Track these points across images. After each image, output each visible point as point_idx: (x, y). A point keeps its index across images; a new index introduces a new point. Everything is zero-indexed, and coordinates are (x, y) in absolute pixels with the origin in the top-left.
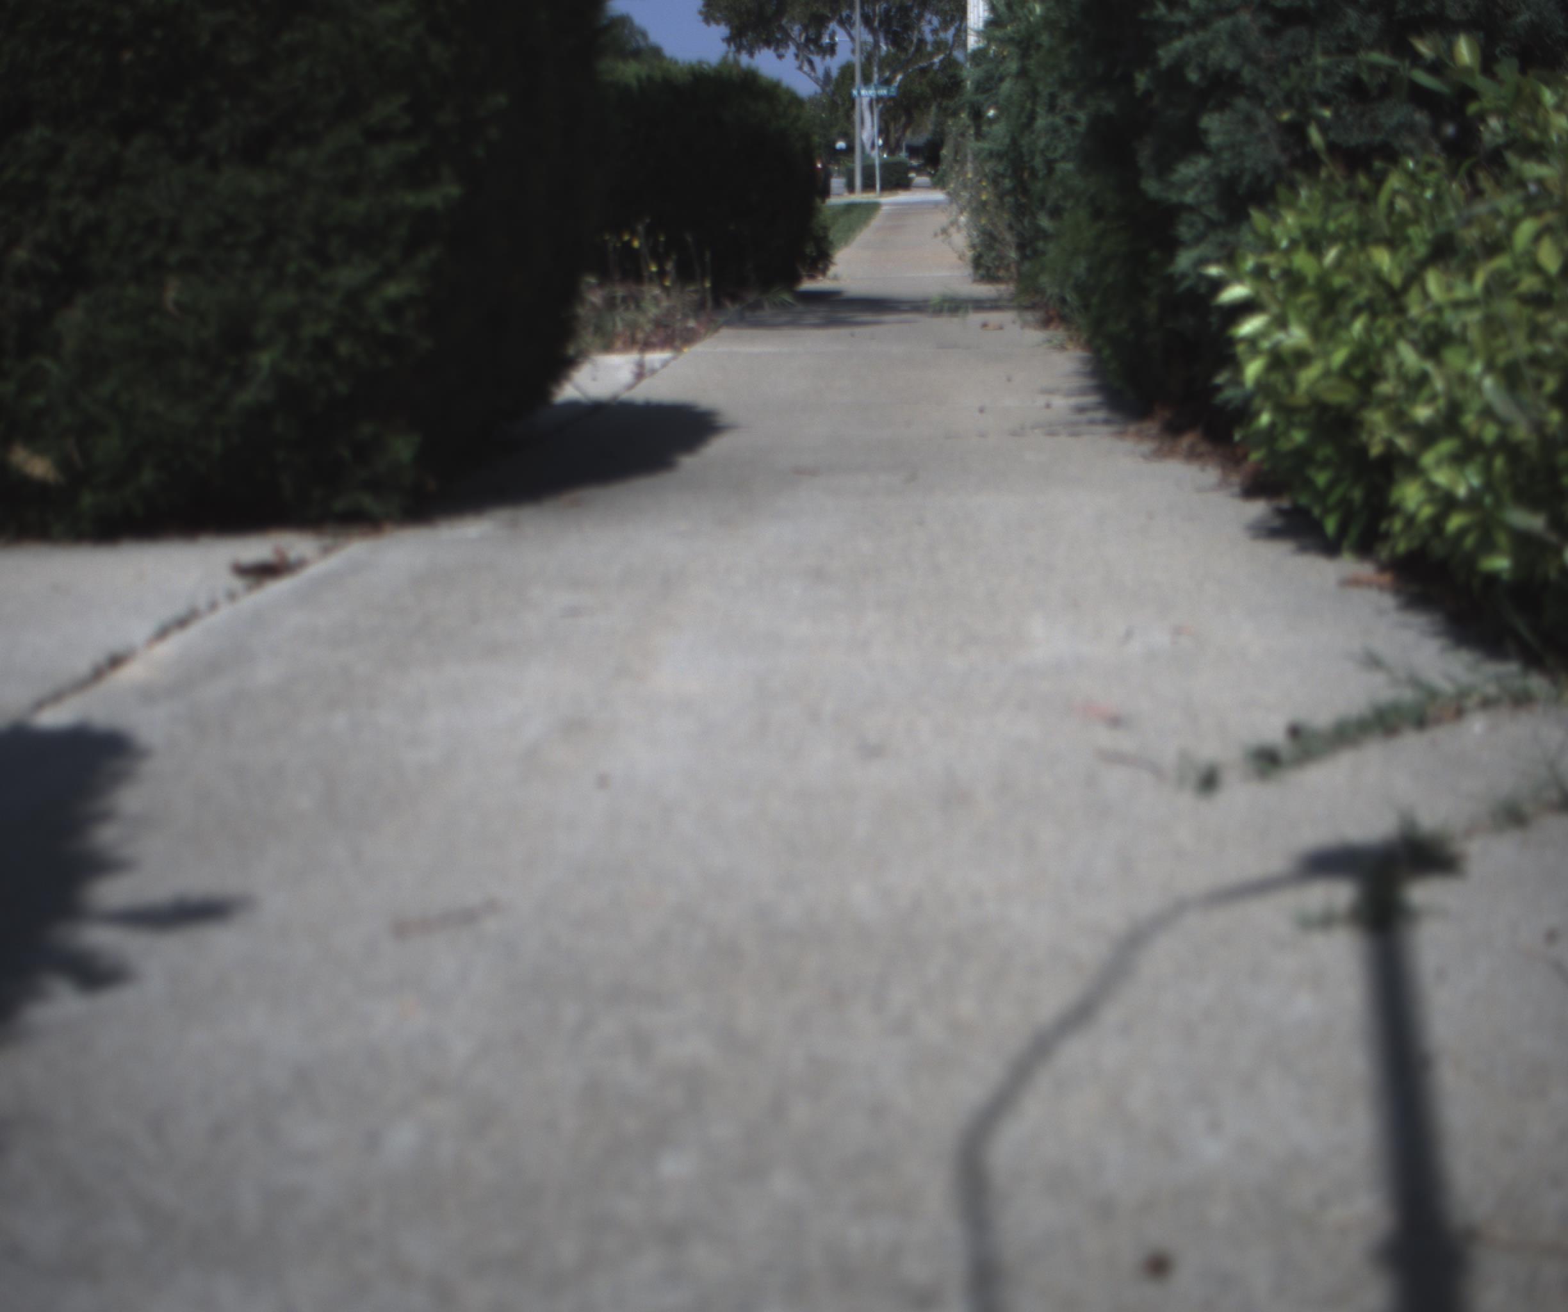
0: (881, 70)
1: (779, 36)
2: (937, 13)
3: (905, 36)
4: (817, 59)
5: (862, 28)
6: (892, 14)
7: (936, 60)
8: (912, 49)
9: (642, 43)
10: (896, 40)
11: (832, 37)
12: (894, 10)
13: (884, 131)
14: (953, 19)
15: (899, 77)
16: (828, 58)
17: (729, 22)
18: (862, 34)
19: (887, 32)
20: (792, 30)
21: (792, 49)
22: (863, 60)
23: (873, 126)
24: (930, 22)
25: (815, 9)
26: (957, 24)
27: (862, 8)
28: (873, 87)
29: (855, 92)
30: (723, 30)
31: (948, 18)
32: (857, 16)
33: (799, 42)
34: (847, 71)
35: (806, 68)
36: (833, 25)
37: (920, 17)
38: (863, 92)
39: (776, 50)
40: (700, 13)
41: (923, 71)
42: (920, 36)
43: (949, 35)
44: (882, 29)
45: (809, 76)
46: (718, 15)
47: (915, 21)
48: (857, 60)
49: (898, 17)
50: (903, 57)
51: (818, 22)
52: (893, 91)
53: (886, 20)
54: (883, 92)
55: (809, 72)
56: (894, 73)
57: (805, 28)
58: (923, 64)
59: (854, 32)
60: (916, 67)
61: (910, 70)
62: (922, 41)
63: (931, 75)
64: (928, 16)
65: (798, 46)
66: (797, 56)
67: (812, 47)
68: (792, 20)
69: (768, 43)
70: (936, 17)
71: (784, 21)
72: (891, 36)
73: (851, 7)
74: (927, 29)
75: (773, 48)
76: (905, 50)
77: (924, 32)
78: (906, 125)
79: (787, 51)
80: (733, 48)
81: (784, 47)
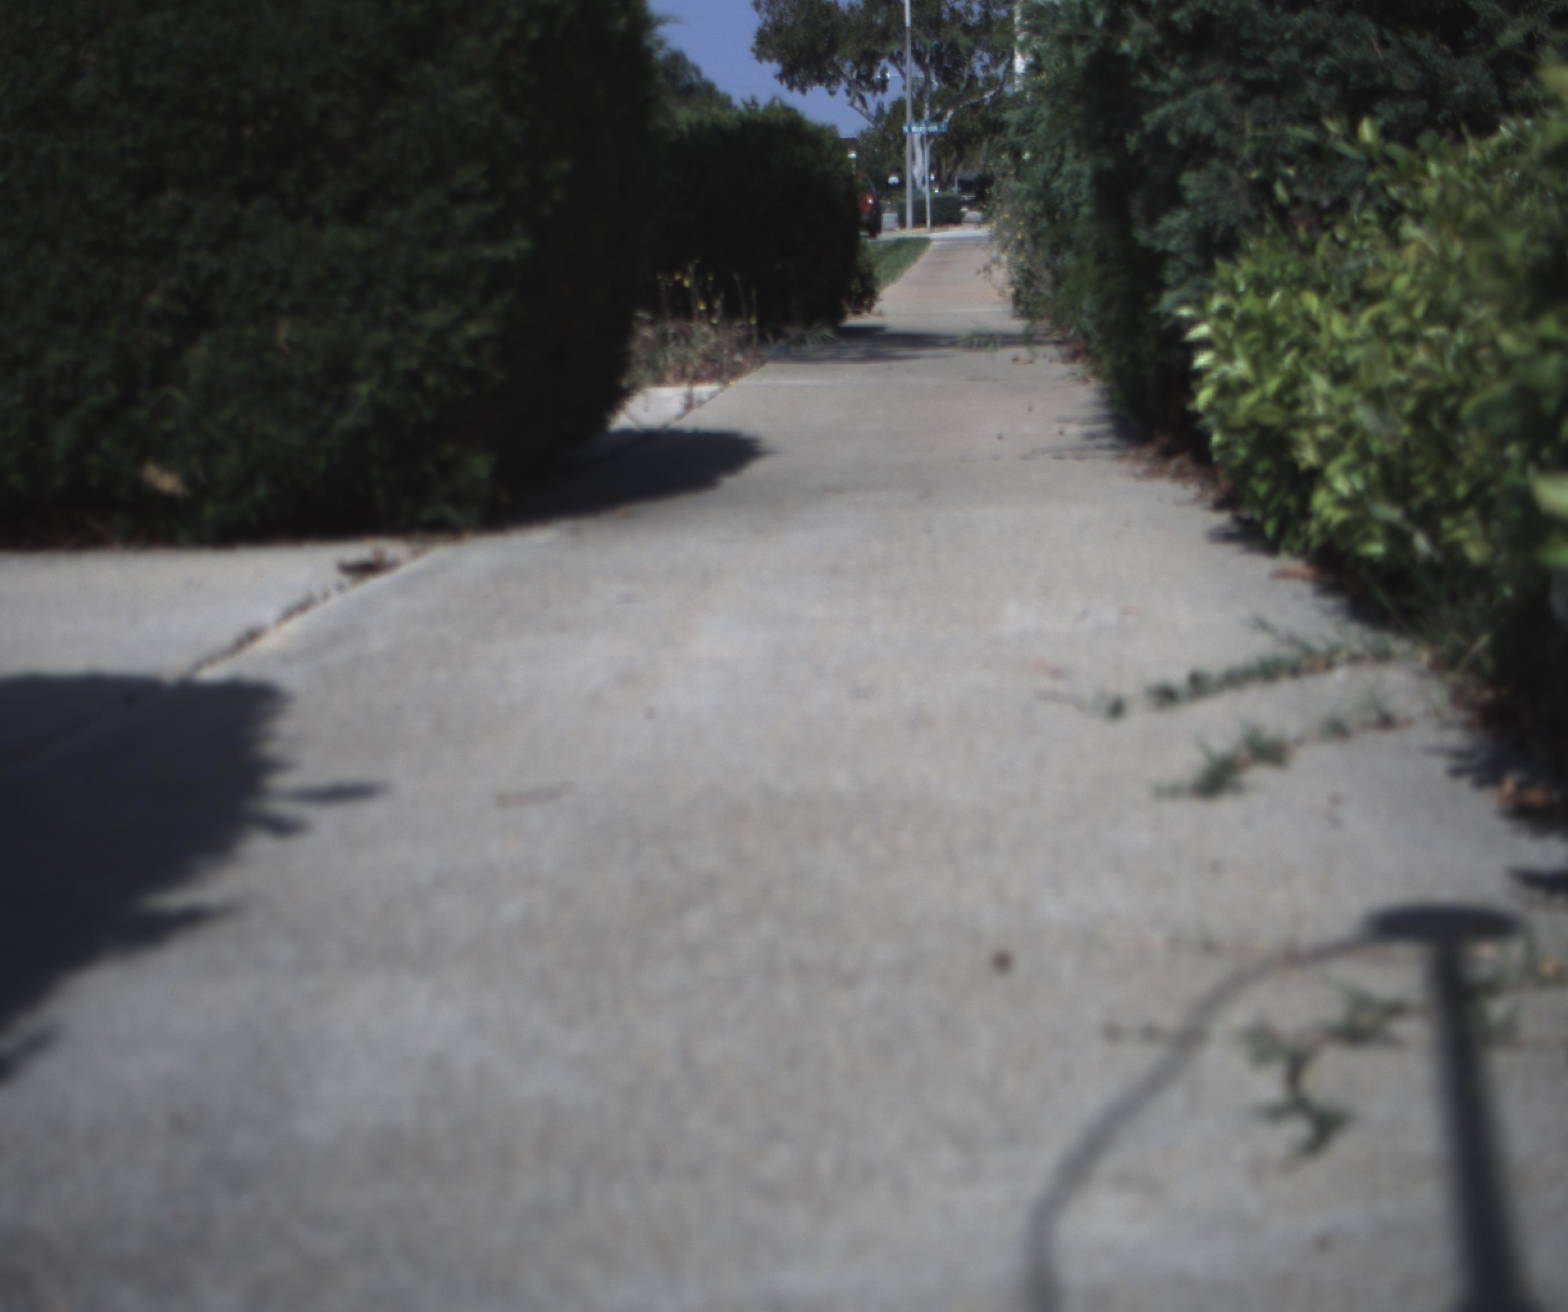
0: (932, 106)
1: (830, 72)
2: (987, 49)
3: (957, 73)
4: (868, 96)
5: (913, 65)
6: (943, 50)
7: (987, 96)
8: (963, 85)
9: (695, 79)
10: (947, 76)
11: (883, 74)
12: (945, 47)
13: (935, 167)
14: (1003, 56)
15: (950, 113)
16: (879, 94)
17: (781, 59)
18: (913, 70)
19: (938, 69)
20: (843, 66)
21: (844, 85)
22: (915, 96)
23: (924, 162)
24: (981, 59)
25: (866, 46)
26: (1007, 60)
27: (913, 44)
28: (924, 124)
29: (906, 129)
30: (775, 67)
31: (999, 55)
32: (908, 53)
33: (850, 79)
34: (899, 106)
35: (858, 104)
36: (884, 62)
37: (971, 52)
38: (914, 129)
39: (828, 86)
40: (753, 50)
41: (975, 107)
42: (970, 73)
43: (1000, 70)
44: (933, 66)
45: (861, 112)
46: (770, 52)
47: (966, 57)
48: (908, 96)
49: (949, 53)
50: (954, 93)
51: (869, 59)
52: (944, 127)
53: (937, 57)
54: (934, 128)
55: (860, 109)
56: (945, 109)
57: (857, 65)
58: (974, 100)
59: (905, 69)
60: (967, 103)
61: (961, 106)
62: (973, 78)
63: (981, 111)
64: (979, 53)
65: (850, 83)
66: (848, 93)
67: (863, 84)
68: (844, 57)
69: (820, 80)
70: (987, 53)
71: (836, 58)
72: (941, 73)
73: (902, 42)
74: (977, 66)
75: (825, 84)
76: (956, 86)
77: (975, 68)
78: (957, 162)
79: (838, 88)
80: (785, 85)
81: (835, 84)
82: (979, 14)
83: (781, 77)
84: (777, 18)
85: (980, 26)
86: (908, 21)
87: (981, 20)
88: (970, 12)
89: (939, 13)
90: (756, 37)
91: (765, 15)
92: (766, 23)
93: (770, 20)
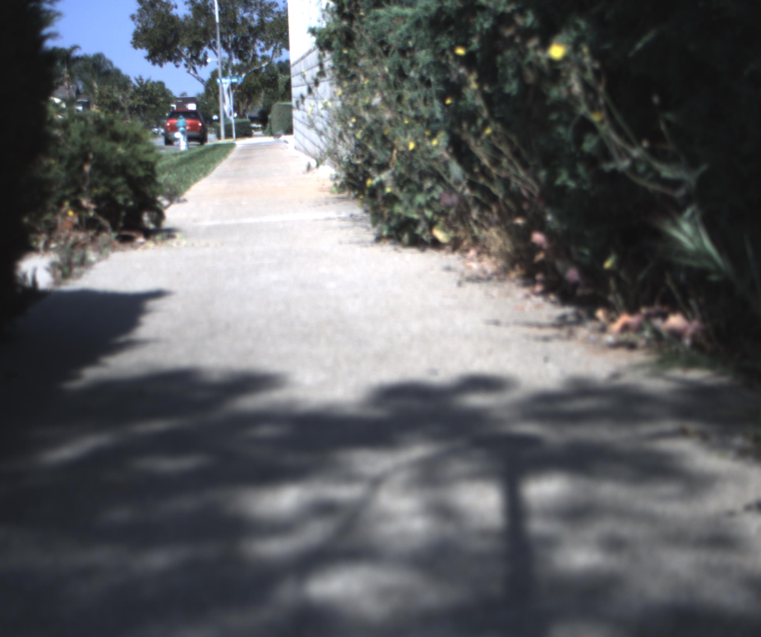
0: (233, 72)
1: (176, 55)
2: (263, 40)
3: (246, 53)
4: (197, 67)
5: (222, 50)
6: (238, 41)
7: (264, 66)
8: (250, 59)
9: (110, 68)
10: (241, 56)
11: (205, 55)
12: (239, 39)
13: (236, 108)
14: (272, 42)
15: (244, 74)
16: (203, 67)
17: (147, 47)
19: (236, 51)
20: (183, 50)
21: (184, 62)
22: (223, 67)
23: (230, 103)
24: (259, 45)
25: (195, 39)
26: (274, 45)
27: (221, 37)
28: (229, 78)
29: (218, 81)
30: (144, 52)
31: (270, 42)
32: (218, 43)
33: (187, 58)
34: (214, 75)
35: (192, 72)
36: (206, 49)
37: (254, 42)
38: (223, 81)
39: (175, 62)
40: (132, 43)
41: (257, 72)
42: (254, 53)
43: (270, 51)
44: (233, 50)
45: (194, 76)
46: (141, 44)
47: (251, 44)
48: (219, 67)
49: (242, 43)
50: (245, 64)
51: (197, 46)
52: (241, 80)
53: (235, 44)
54: (235, 81)
55: (194, 74)
56: (241, 72)
57: (190, 49)
58: (257, 68)
59: (218, 52)
60: (253, 69)
61: (249, 71)
62: (255, 56)
63: (260, 75)
64: (258, 41)
65: (187, 60)
66: (186, 66)
67: (194, 61)
68: (183, 45)
69: (170, 59)
71: (178, 46)
72: (238, 54)
73: (215, 36)
74: (257, 49)
75: (173, 62)
76: (246, 61)
78: (248, 103)
79: (181, 63)
80: (151, 62)
81: (179, 61)
82: (258, 20)
83: (149, 58)
84: (144, 24)
85: (258, 27)
86: (217, 19)
87: (259, 23)
88: (253, 19)
89: (235, 19)
90: (133, 35)
91: (138, 23)
92: (138, 28)
93: (140, 25)
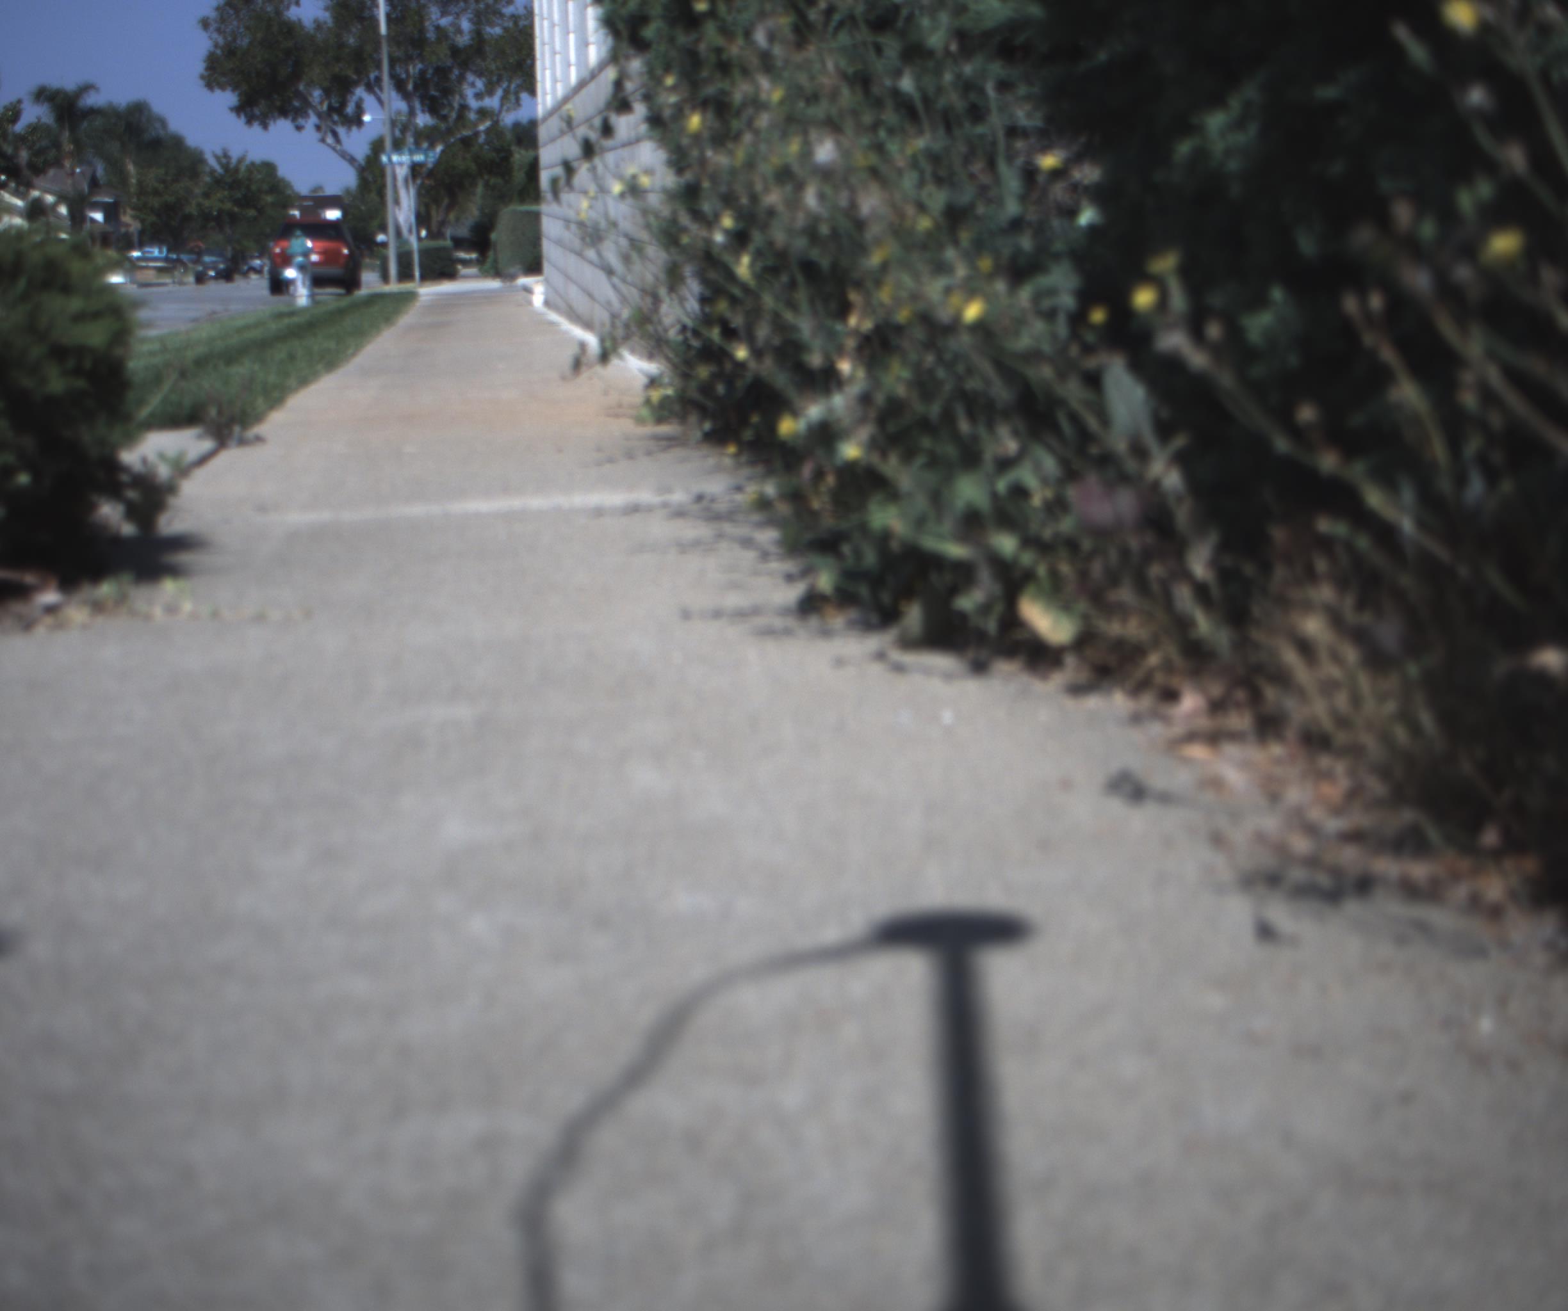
0: (417, 140)
1: (296, 104)
2: (480, 74)
3: (445, 102)
4: (341, 131)
5: (394, 94)
6: (429, 76)
7: (482, 128)
8: (454, 115)
10: (435, 108)
11: (358, 104)
12: (430, 71)
13: (422, 219)
14: (500, 79)
15: (440, 145)
16: (354, 129)
17: (237, 88)
18: (393, 100)
19: (423, 98)
20: (311, 95)
21: (313, 119)
22: (395, 130)
23: (410, 208)
24: (473, 85)
25: (337, 70)
26: (505, 86)
27: (392, 67)
28: (407, 154)
29: (384, 159)
30: (229, 98)
31: (495, 79)
32: (386, 77)
33: (320, 111)
34: (377, 141)
35: (330, 140)
36: (360, 90)
37: (461, 78)
38: (395, 159)
39: (294, 120)
40: (202, 77)
41: (467, 143)
42: (461, 102)
43: (496, 99)
44: (418, 94)
45: (334, 149)
46: (223, 79)
47: (456, 84)
48: (388, 133)
49: (436, 79)
50: (443, 126)
51: (341, 86)
52: (432, 158)
53: (422, 84)
54: (420, 161)
55: (334, 145)
56: (433, 143)
57: (327, 92)
58: (466, 133)
59: (384, 98)
60: (459, 136)
61: (451, 140)
62: (464, 107)
63: (475, 147)
64: (470, 77)
65: (319, 116)
66: (318, 128)
67: (336, 117)
68: (311, 84)
69: (284, 112)
71: (302, 86)
72: (427, 103)
73: (378, 66)
74: (469, 92)
75: (290, 118)
76: (445, 118)
77: (467, 96)
78: (450, 207)
79: (306, 121)
80: (243, 119)
81: (302, 117)
82: (470, 32)
83: (238, 110)
84: (230, 39)
85: (471, 46)
86: (383, 29)
87: (472, 39)
88: (459, 31)
89: (422, 31)
90: (205, 61)
91: (215, 35)
92: (216, 46)
93: (221, 41)
